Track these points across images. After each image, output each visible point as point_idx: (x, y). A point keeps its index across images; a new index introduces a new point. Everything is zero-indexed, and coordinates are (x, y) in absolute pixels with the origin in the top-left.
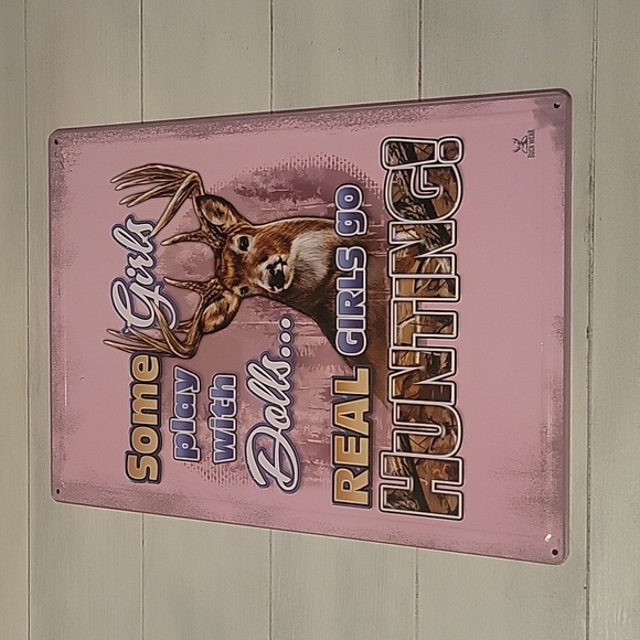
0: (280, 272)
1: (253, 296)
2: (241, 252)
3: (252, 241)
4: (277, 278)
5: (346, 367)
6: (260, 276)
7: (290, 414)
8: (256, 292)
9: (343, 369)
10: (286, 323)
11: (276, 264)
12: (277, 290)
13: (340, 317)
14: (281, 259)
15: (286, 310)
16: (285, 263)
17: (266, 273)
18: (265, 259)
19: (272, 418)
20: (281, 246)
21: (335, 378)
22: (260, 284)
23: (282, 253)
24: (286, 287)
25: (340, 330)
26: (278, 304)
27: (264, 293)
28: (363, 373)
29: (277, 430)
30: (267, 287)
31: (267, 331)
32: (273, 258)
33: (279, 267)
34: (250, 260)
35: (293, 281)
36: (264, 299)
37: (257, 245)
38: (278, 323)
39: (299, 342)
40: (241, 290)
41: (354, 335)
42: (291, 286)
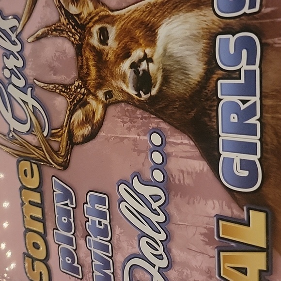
0: (146, 72)
1: (117, 102)
2: (101, 47)
3: (113, 32)
4: (143, 81)
5: (234, 205)
6: (124, 77)
7: (167, 251)
8: (120, 99)
9: (230, 207)
10: (156, 139)
11: (141, 61)
12: (144, 97)
13: (224, 137)
14: (145, 55)
15: (156, 122)
16: (150, 61)
17: (130, 73)
18: (127, 55)
19: (147, 251)
20: (145, 37)
21: (220, 218)
22: (124, 87)
23: (147, 46)
24: (154, 91)
25: (224, 154)
26: (146, 115)
27: (129, 100)
28: (258, 219)
29: (154, 266)
30: (133, 92)
31: (136, 147)
32: (137, 54)
33: (144, 65)
34: (111, 57)
35: (162, 85)
36: (130, 108)
37: (119, 37)
38: (147, 138)
39: (173, 165)
40: (106, 94)
41: (244, 164)
42: (160, 91)
